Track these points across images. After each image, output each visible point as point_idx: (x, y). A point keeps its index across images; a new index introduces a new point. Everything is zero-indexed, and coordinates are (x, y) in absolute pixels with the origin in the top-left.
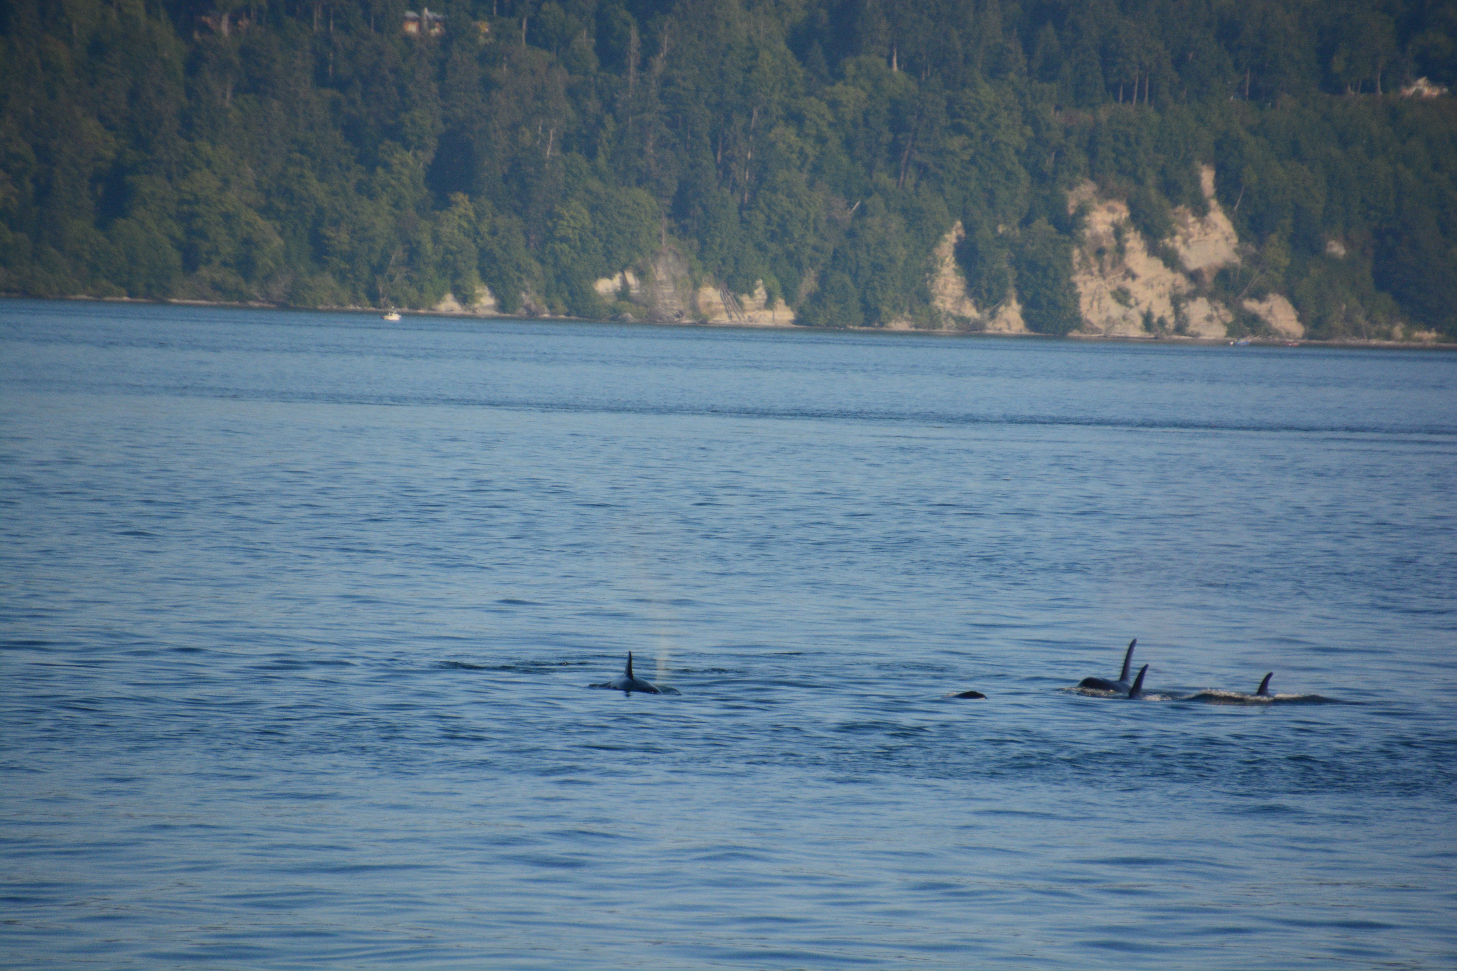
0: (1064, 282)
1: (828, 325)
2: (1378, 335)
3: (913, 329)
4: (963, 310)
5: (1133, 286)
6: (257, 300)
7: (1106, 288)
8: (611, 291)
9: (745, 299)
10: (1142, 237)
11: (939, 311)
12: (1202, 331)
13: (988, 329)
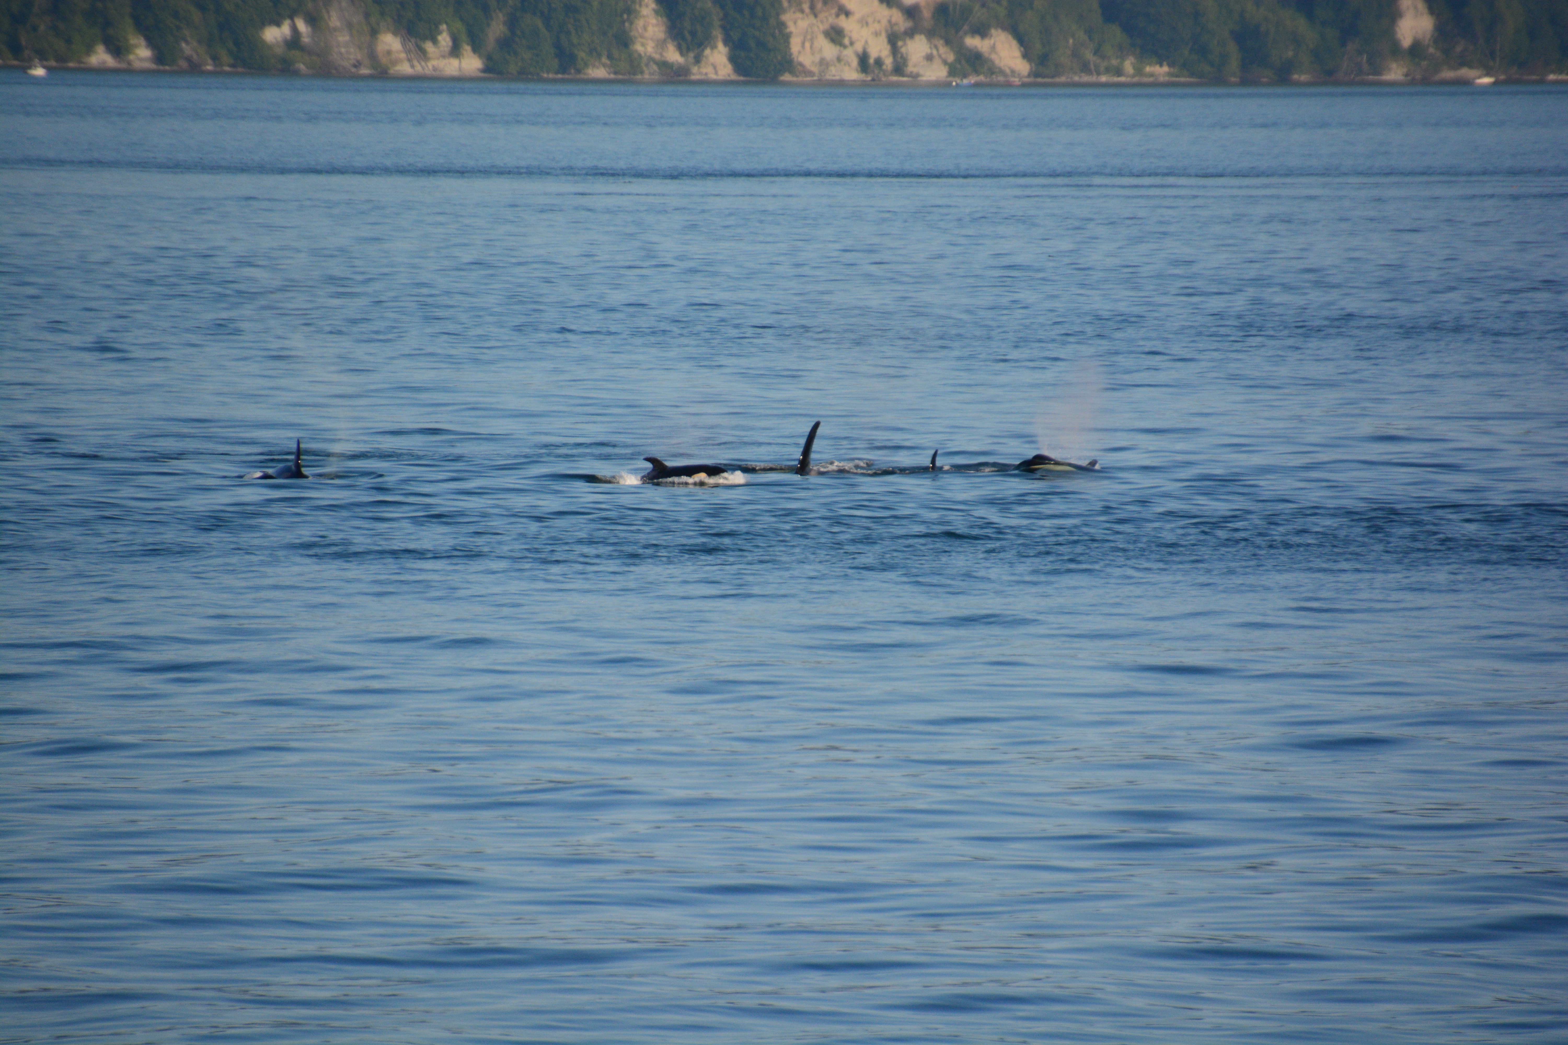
0: (773, 22)
1: (520, 73)
2: (1108, 70)
3: (612, 76)
4: (665, 54)
5: (848, 25)
7: (818, 27)
8: (280, 39)
9: (429, 46)
11: (640, 55)
12: (921, 72)
13: (694, 74)
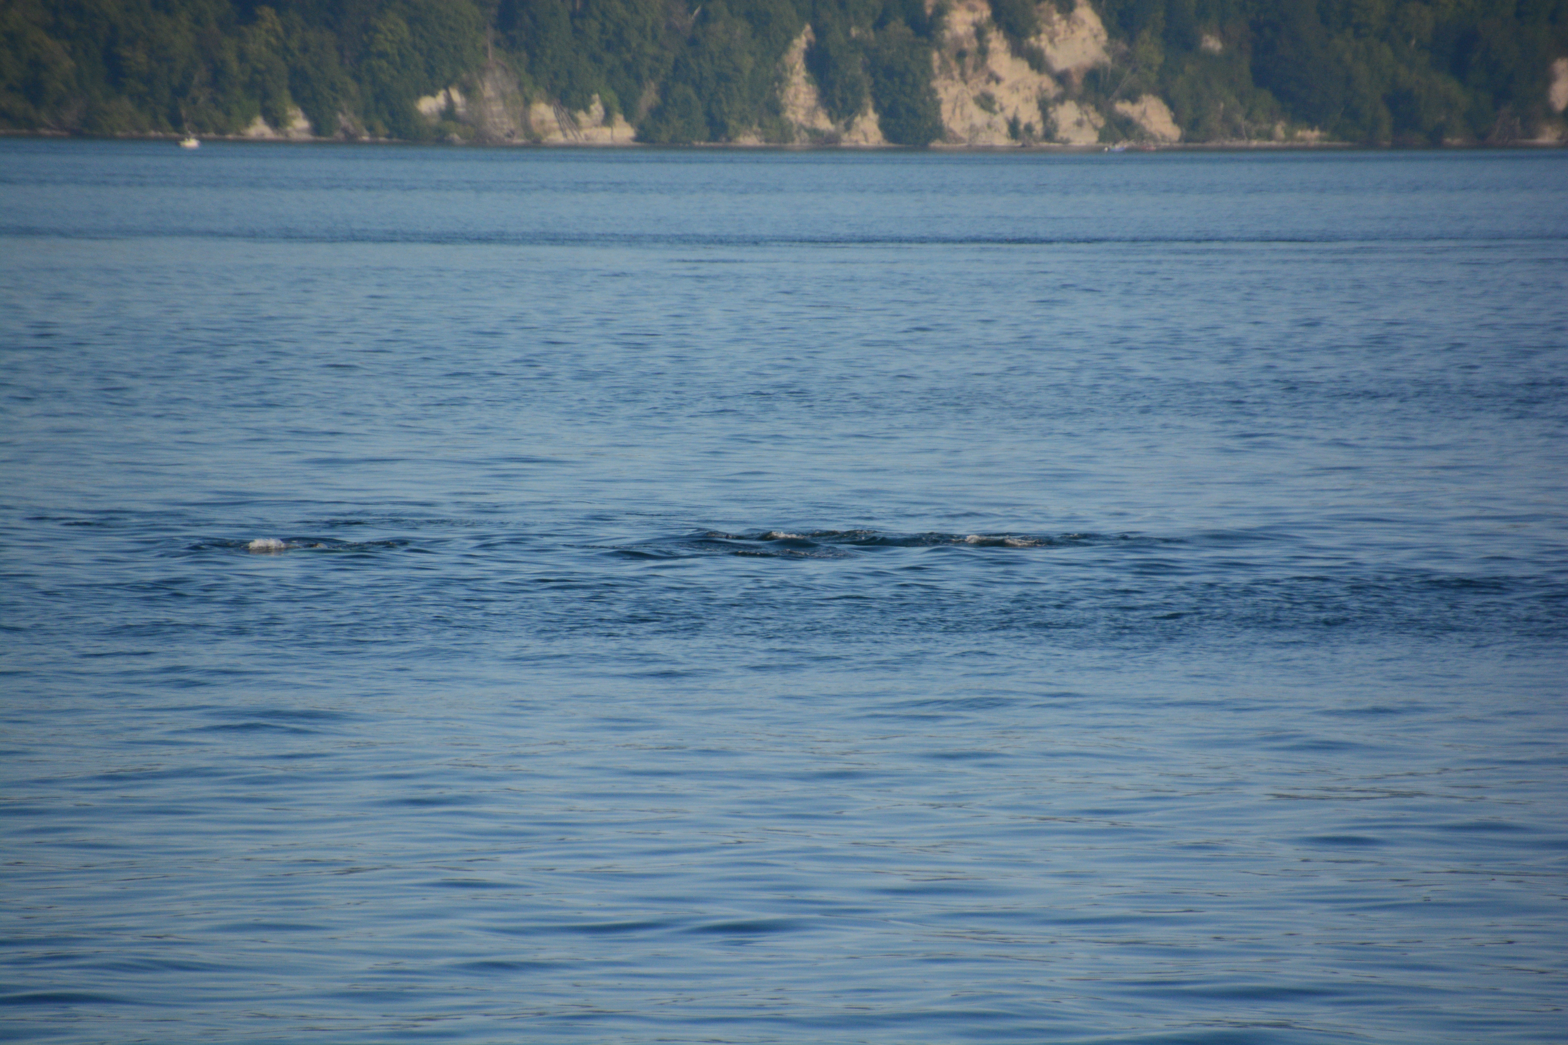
0: (923, 88)
1: (672, 141)
2: (1259, 135)
3: (763, 144)
4: (816, 122)
5: (999, 92)
6: (48, 127)
7: (968, 93)
8: (434, 109)
9: (581, 116)
10: (1006, 37)
11: (791, 124)
12: (1071, 137)
13: (844, 142)
